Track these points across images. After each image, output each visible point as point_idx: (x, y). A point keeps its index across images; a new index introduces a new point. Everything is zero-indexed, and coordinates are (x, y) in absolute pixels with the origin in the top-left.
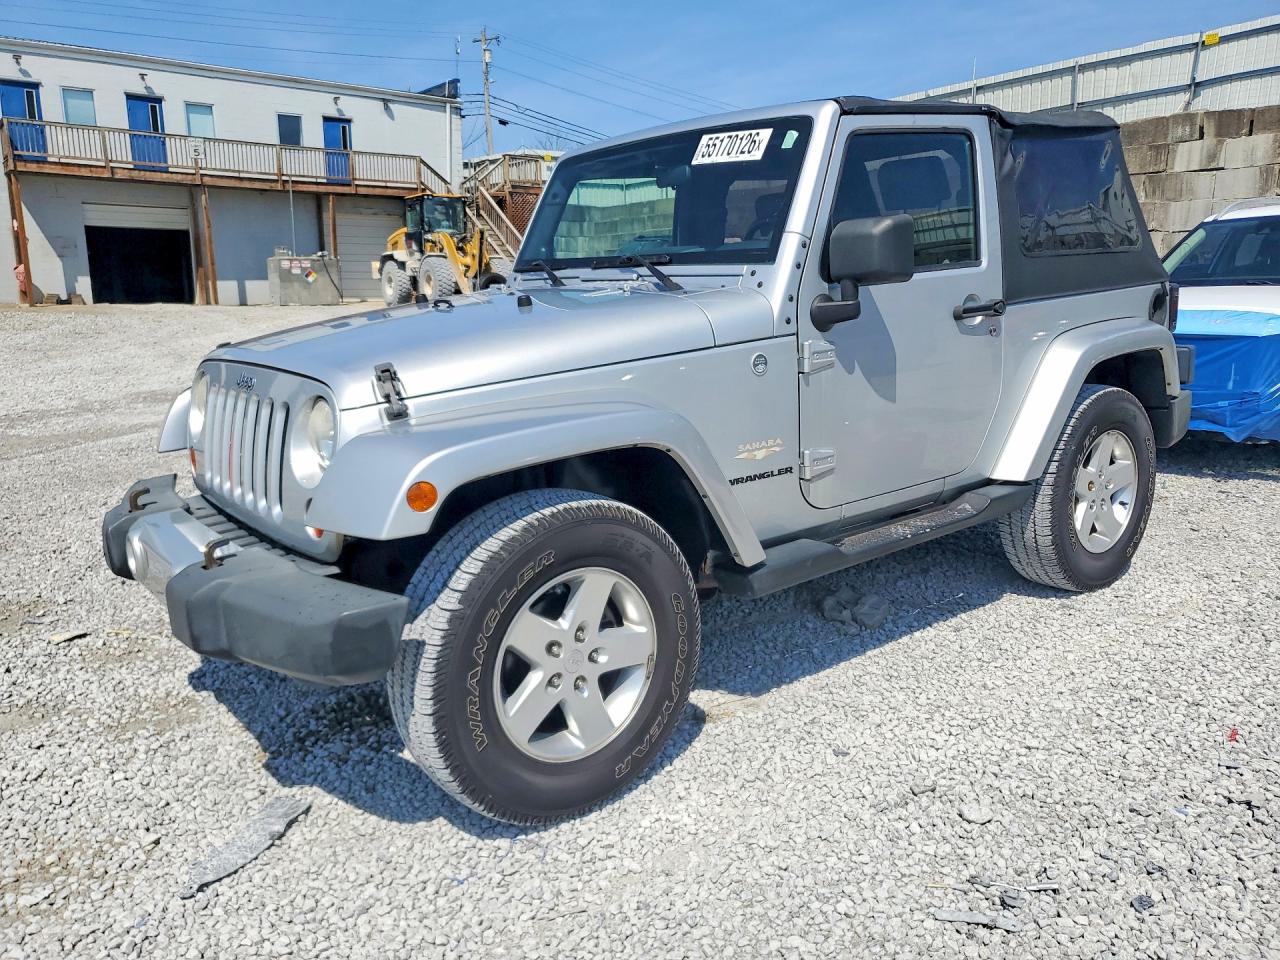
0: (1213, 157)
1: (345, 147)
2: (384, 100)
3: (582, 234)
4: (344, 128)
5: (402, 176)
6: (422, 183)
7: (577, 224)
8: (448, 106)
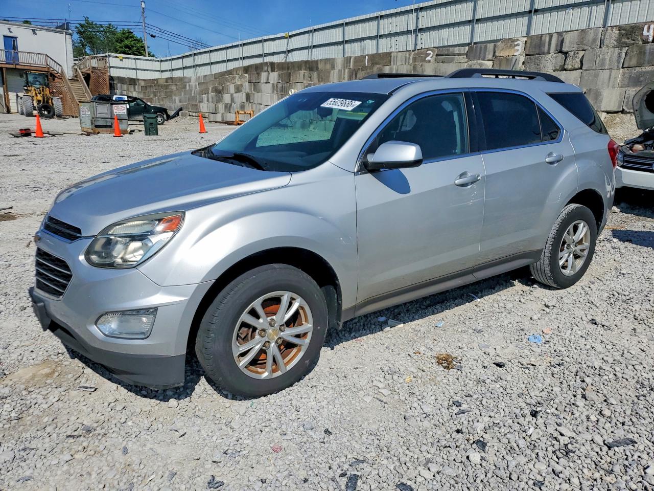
0: (268, 79)
1: (14, 49)
2: (33, 30)
3: (135, 90)
4: (14, 41)
5: (39, 62)
6: (48, 65)
7: (133, 86)
8: (64, 33)
